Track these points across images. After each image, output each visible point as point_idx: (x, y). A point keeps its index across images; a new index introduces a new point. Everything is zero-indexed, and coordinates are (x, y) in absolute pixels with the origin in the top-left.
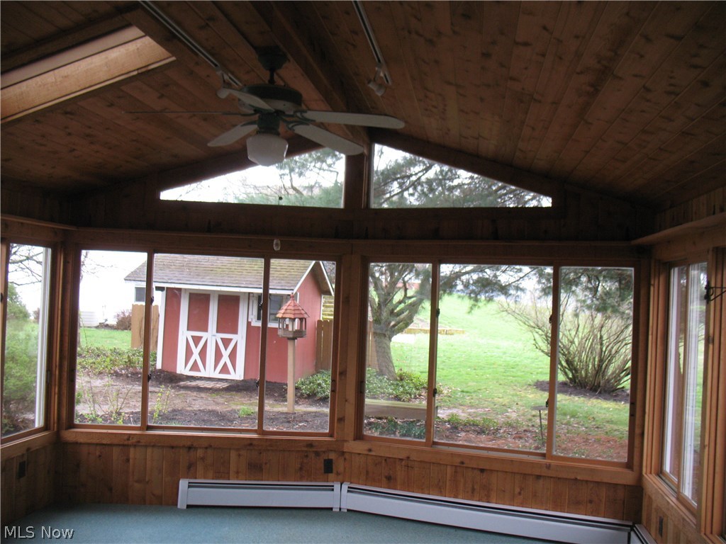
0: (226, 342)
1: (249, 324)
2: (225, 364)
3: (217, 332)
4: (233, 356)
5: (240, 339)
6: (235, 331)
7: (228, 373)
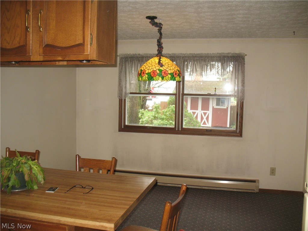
0: (205, 114)
1: (213, 107)
2: (205, 121)
3: (202, 110)
4: (207, 118)
5: (210, 112)
6: (208, 110)
7: (206, 124)
